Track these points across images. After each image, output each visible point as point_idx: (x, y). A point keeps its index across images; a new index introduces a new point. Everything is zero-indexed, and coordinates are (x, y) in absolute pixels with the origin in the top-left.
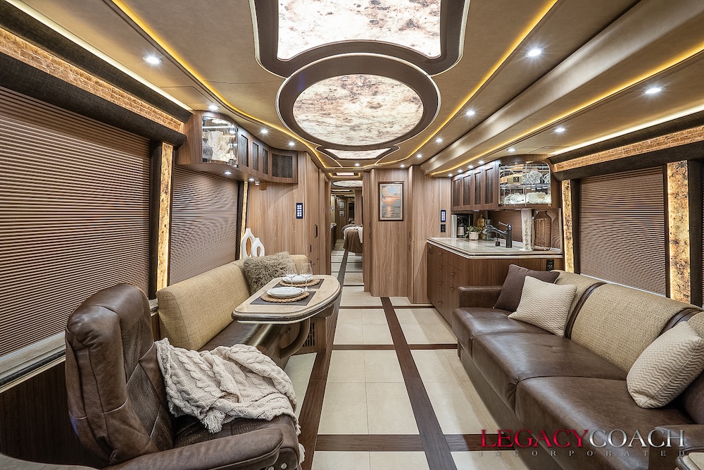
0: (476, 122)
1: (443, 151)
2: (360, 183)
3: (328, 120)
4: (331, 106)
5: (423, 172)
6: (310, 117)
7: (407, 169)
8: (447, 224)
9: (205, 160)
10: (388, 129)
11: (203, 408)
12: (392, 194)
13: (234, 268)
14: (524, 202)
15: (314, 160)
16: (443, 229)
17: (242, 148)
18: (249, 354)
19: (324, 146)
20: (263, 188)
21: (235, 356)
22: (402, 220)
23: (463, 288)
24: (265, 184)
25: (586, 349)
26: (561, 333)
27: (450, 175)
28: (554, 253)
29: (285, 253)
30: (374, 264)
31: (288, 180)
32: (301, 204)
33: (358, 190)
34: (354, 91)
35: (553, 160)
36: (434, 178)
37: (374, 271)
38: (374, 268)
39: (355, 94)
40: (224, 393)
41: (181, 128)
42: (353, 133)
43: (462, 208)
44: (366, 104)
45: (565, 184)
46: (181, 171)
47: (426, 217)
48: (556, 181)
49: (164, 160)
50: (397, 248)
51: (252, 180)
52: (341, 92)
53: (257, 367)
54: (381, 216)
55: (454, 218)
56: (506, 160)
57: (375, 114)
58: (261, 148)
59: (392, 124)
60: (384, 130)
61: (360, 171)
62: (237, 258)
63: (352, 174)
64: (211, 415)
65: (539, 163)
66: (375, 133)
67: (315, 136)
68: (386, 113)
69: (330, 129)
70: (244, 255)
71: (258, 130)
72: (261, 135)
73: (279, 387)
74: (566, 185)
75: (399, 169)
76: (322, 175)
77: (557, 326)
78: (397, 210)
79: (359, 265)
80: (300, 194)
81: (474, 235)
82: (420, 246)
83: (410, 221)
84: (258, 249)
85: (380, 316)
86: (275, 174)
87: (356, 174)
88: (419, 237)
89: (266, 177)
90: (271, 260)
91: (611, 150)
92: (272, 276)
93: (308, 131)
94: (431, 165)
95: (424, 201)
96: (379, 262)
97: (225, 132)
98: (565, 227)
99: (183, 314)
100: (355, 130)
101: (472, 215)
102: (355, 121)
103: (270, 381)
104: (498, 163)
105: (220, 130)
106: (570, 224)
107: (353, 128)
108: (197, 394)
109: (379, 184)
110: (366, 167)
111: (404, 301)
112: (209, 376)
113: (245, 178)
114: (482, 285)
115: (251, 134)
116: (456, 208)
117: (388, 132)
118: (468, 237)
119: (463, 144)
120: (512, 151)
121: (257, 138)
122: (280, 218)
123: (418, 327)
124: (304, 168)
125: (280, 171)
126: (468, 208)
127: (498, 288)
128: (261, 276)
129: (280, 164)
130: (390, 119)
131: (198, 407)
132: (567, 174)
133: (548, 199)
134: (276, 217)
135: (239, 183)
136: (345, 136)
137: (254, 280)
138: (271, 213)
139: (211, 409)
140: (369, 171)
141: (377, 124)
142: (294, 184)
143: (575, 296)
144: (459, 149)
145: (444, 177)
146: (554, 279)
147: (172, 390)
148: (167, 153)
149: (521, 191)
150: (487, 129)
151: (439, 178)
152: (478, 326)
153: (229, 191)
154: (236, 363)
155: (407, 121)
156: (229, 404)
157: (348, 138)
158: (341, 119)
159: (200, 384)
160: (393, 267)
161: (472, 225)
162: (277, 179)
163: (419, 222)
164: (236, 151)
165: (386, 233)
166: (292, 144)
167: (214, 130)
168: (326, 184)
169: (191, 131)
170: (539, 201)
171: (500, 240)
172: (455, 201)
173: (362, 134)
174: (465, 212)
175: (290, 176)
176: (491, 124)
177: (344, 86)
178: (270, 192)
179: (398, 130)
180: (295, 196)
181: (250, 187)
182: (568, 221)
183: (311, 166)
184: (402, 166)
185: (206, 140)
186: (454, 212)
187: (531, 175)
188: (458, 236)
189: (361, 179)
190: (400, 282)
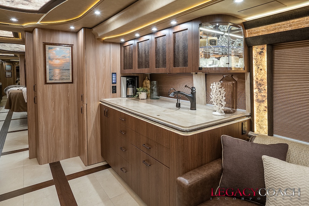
5: (95, 35)
7: (76, 33)
8: (118, 85)
16: (114, 90)
22: (72, 83)
27: (123, 40)
30: (40, 130)
35: (247, 25)
36: (105, 42)
37: (40, 137)
43: (136, 71)
47: (98, 79)
50: (67, 110)
54: (48, 79)
55: (124, 80)
63: (11, 35)
74: (259, 50)
75: (68, 31)
81: (143, 95)
82: (92, 108)
87: (16, 35)
88: (91, 99)
94: (108, 26)
95: (96, 63)
96: (46, 124)
98: (256, 92)
101: (139, 77)
109: (45, 44)
110: (27, 24)
118: (138, 97)
140: (31, 31)
151: (111, 43)
160: (63, 129)
163: (91, 84)
165: (54, 96)
171: (181, 101)
172: (126, 65)
184: (72, 28)
186: (123, 75)
188: (128, 96)
189: (23, 42)
190: (71, 144)
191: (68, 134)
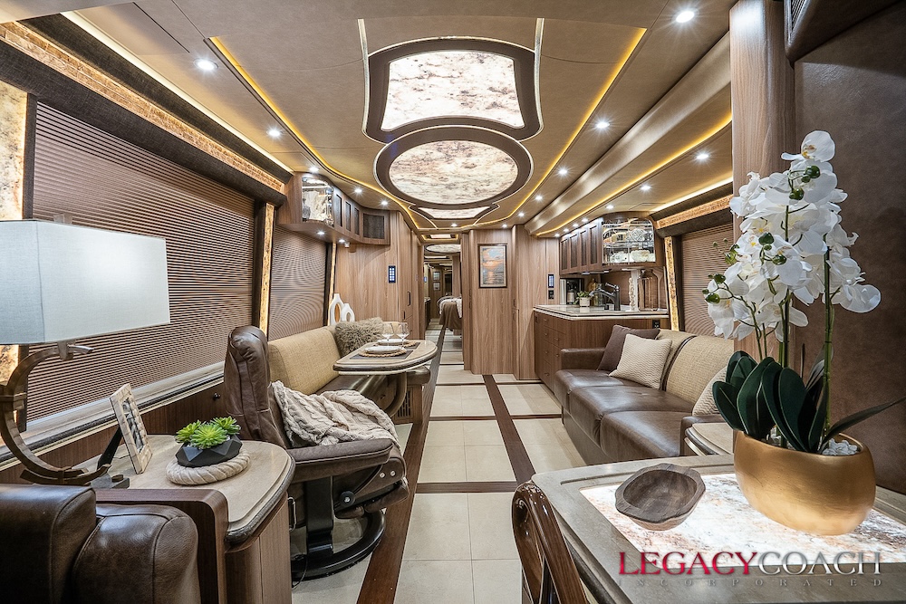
0: (570, 181)
1: (545, 208)
2: (458, 248)
3: (423, 179)
4: (427, 167)
5: (527, 232)
6: (406, 176)
7: (510, 229)
8: (555, 290)
9: (304, 220)
10: (485, 187)
11: (320, 433)
12: (494, 257)
13: (325, 334)
14: (627, 261)
15: (407, 221)
16: (551, 294)
17: (336, 208)
18: (354, 397)
19: (417, 205)
20: (352, 250)
21: (342, 398)
22: (506, 287)
23: (565, 350)
24: (355, 246)
25: (677, 397)
26: (657, 386)
27: (557, 235)
28: (659, 314)
29: (378, 319)
30: (474, 337)
31: (380, 242)
32: (394, 267)
33: (456, 256)
34: (449, 153)
35: (655, 217)
36: (540, 239)
37: (474, 345)
38: (474, 342)
39: (450, 156)
40: (336, 424)
41: (282, 189)
42: (449, 191)
43: (570, 270)
44: (461, 164)
45: (668, 241)
46: (281, 231)
47: (531, 281)
48: (659, 239)
49: (267, 219)
50: (501, 318)
51: (342, 241)
52: (437, 154)
53: (362, 407)
54: (482, 283)
55: (563, 282)
56: (608, 218)
57: (470, 174)
58: (353, 207)
59: (488, 182)
60: (481, 188)
61: (457, 233)
62: (325, 324)
63: (449, 236)
64: (326, 439)
65: (642, 220)
66: (471, 191)
67: (409, 194)
68: (481, 172)
69: (425, 187)
70: (332, 322)
71: (353, 189)
72: (355, 195)
73: (383, 424)
75: (501, 229)
76: (415, 238)
77: (653, 379)
78: (500, 276)
79: (458, 344)
80: (391, 256)
81: (584, 301)
82: (525, 315)
83: (514, 288)
84: (348, 315)
85: (482, 392)
86: (366, 235)
87: (453, 237)
88: (524, 305)
89: (357, 238)
90: (363, 325)
91: (701, 206)
92: (365, 341)
93: (402, 190)
94: (535, 224)
95: (529, 264)
96: (480, 335)
97: (321, 191)
98: (670, 286)
99: (286, 366)
100: (451, 189)
101: (583, 280)
102: (451, 180)
103: (374, 418)
104: (601, 220)
105: (317, 190)
106: (674, 282)
107: (449, 187)
108: (312, 423)
109: (479, 245)
110: (464, 228)
111: (511, 378)
112: (321, 411)
113: (334, 240)
114: (585, 348)
115: (345, 194)
116: (565, 272)
117: (485, 190)
118: (578, 303)
119: (562, 201)
120: (610, 208)
121: (350, 198)
122: (371, 282)
123: (523, 401)
124: (397, 229)
125: (371, 231)
126: (575, 270)
127: (602, 350)
128: (354, 340)
129: (371, 224)
130: (486, 178)
131: (314, 433)
132: (667, 229)
133: (652, 258)
134: (367, 281)
135: (327, 245)
136: (440, 194)
137: (347, 345)
138: (361, 277)
139: (326, 435)
140: (467, 233)
141: (473, 183)
142: (386, 246)
143: (671, 350)
144: (560, 207)
145: (550, 238)
146: (654, 336)
147: (290, 420)
148: (270, 212)
149: (626, 250)
150: (581, 188)
151: (546, 238)
152: (577, 383)
153: (318, 253)
154: (343, 404)
155: (503, 180)
156: (341, 431)
157: (444, 196)
158: (437, 178)
159: (314, 416)
160: (496, 340)
161: (583, 290)
162: (368, 241)
163: (524, 288)
164: (331, 210)
165: (488, 301)
166: (384, 203)
167: (312, 190)
168: (419, 247)
169: (291, 191)
170: (643, 259)
172: (563, 265)
173: (458, 192)
174: (575, 276)
175: (382, 237)
176: (584, 182)
177: (439, 150)
178: (360, 255)
179: (496, 188)
180: (387, 258)
181: (339, 250)
182: (671, 279)
183: (403, 227)
184: (505, 226)
185: (304, 200)
186: (562, 277)
187: (636, 233)
189: (459, 242)
190: (504, 358)
191: (502, 347)
